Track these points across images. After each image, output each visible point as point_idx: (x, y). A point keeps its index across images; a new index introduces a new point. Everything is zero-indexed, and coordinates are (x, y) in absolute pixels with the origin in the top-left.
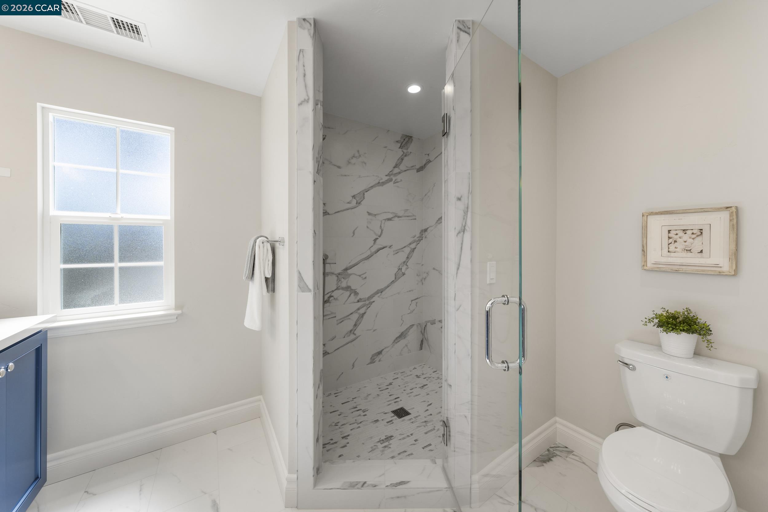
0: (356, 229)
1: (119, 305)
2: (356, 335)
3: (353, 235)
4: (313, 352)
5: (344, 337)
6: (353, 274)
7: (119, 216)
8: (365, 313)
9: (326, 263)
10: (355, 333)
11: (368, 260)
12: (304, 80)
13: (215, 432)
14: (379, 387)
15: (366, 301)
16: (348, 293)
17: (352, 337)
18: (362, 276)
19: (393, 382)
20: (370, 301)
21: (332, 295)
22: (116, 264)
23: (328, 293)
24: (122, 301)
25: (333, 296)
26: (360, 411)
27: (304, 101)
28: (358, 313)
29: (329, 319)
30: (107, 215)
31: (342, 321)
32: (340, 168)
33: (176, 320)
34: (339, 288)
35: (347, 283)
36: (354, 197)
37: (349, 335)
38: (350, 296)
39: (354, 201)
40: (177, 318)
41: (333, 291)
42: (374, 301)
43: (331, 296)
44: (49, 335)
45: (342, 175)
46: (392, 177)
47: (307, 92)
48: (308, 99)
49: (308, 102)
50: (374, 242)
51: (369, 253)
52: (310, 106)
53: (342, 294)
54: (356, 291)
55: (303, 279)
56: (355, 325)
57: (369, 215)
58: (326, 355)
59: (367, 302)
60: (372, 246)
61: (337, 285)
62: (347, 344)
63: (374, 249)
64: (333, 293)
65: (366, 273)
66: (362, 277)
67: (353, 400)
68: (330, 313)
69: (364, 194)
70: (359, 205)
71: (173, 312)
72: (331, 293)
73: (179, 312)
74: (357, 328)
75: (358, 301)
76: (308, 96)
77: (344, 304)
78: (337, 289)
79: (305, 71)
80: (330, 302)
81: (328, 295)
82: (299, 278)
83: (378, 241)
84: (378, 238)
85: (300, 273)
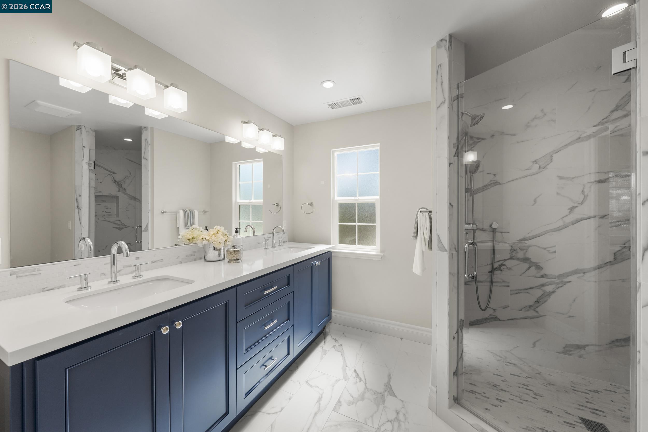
0: (538, 197)
1: (357, 246)
2: (538, 313)
3: (534, 204)
4: (449, 300)
5: (521, 310)
6: (534, 246)
7: (357, 198)
8: (553, 292)
9: (496, 232)
10: (537, 309)
11: (560, 231)
12: (442, 87)
13: (401, 339)
14: (573, 385)
15: (555, 279)
16: (526, 265)
17: (532, 313)
18: (547, 249)
19: (601, 392)
20: (563, 280)
21: (504, 263)
22: (357, 224)
23: (499, 261)
24: (359, 244)
25: (505, 265)
26: (532, 392)
27: (442, 104)
28: (542, 290)
29: (500, 286)
30: (353, 198)
31: (517, 292)
32: (515, 136)
33: (381, 259)
34: (513, 258)
35: (525, 254)
36: (535, 162)
37: (528, 311)
38: (528, 269)
39: (536, 167)
40: (381, 258)
41: (505, 260)
42: (570, 282)
43: (502, 265)
44: (333, 254)
45: (517, 142)
46: (606, 125)
47: (444, 95)
48: (445, 101)
49: (444, 103)
50: (569, 211)
51: (560, 223)
52: (446, 105)
53: (517, 265)
54: (538, 264)
55: (441, 241)
56: (537, 302)
57: (560, 179)
58: (496, 320)
59: (557, 281)
60: (567, 216)
61: (511, 255)
62: (525, 318)
63: (569, 219)
64: (505, 262)
65: (555, 246)
66: (549, 251)
67: (526, 378)
68: (501, 281)
69: (552, 156)
70: (544, 170)
71: (379, 253)
72: (504, 261)
73: (382, 254)
74: (539, 306)
75: (542, 277)
76: (444, 98)
77: (520, 276)
78: (511, 258)
79: (442, 79)
80: (501, 271)
81: (500, 263)
82: (438, 240)
83: (576, 210)
84: (577, 206)
85: (439, 236)
